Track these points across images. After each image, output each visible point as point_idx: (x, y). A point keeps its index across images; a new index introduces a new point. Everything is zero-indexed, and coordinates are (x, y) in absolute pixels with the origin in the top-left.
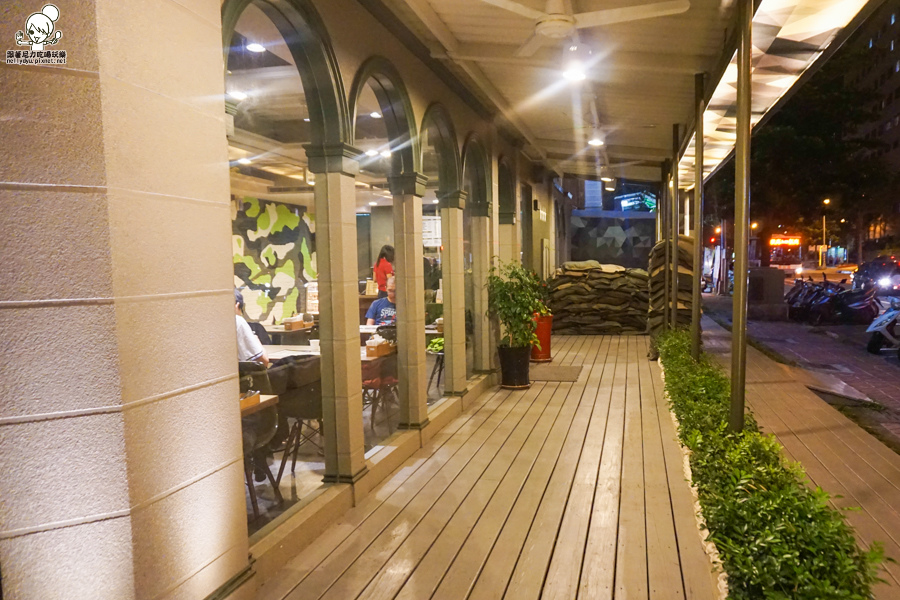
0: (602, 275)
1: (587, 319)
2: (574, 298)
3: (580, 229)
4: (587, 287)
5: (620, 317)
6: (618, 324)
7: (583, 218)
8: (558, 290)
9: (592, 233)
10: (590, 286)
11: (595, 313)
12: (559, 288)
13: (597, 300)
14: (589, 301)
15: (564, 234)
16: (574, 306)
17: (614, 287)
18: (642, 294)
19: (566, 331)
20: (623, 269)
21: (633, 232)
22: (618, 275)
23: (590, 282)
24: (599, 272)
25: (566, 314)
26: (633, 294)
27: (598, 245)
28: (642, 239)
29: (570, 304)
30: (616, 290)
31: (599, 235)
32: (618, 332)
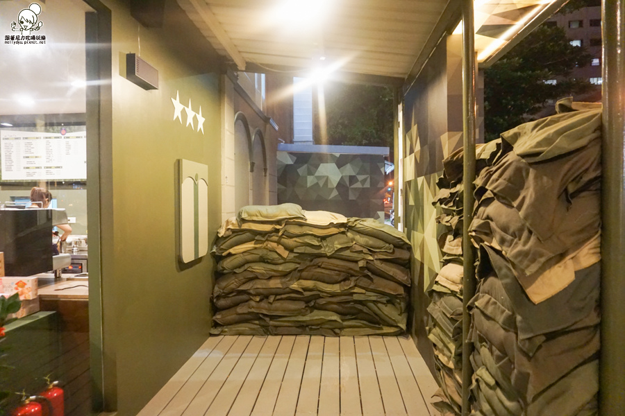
0: (306, 230)
1: (280, 306)
2: (259, 268)
3: (287, 165)
4: (281, 250)
5: (339, 303)
6: (335, 317)
7: (291, 154)
8: (230, 255)
9: (302, 170)
10: (286, 248)
11: (294, 296)
12: (232, 251)
13: (298, 274)
14: (285, 275)
15: (265, 170)
16: (259, 285)
17: (328, 251)
18: (378, 264)
19: (242, 327)
20: (342, 219)
21: (349, 170)
22: (334, 230)
23: (286, 241)
24: (301, 225)
25: (245, 297)
26: (361, 264)
27: (309, 185)
28: (360, 178)
29: (251, 280)
30: (330, 257)
31: (310, 173)
32: (334, 330)
